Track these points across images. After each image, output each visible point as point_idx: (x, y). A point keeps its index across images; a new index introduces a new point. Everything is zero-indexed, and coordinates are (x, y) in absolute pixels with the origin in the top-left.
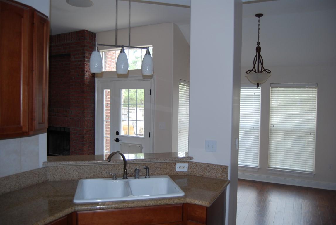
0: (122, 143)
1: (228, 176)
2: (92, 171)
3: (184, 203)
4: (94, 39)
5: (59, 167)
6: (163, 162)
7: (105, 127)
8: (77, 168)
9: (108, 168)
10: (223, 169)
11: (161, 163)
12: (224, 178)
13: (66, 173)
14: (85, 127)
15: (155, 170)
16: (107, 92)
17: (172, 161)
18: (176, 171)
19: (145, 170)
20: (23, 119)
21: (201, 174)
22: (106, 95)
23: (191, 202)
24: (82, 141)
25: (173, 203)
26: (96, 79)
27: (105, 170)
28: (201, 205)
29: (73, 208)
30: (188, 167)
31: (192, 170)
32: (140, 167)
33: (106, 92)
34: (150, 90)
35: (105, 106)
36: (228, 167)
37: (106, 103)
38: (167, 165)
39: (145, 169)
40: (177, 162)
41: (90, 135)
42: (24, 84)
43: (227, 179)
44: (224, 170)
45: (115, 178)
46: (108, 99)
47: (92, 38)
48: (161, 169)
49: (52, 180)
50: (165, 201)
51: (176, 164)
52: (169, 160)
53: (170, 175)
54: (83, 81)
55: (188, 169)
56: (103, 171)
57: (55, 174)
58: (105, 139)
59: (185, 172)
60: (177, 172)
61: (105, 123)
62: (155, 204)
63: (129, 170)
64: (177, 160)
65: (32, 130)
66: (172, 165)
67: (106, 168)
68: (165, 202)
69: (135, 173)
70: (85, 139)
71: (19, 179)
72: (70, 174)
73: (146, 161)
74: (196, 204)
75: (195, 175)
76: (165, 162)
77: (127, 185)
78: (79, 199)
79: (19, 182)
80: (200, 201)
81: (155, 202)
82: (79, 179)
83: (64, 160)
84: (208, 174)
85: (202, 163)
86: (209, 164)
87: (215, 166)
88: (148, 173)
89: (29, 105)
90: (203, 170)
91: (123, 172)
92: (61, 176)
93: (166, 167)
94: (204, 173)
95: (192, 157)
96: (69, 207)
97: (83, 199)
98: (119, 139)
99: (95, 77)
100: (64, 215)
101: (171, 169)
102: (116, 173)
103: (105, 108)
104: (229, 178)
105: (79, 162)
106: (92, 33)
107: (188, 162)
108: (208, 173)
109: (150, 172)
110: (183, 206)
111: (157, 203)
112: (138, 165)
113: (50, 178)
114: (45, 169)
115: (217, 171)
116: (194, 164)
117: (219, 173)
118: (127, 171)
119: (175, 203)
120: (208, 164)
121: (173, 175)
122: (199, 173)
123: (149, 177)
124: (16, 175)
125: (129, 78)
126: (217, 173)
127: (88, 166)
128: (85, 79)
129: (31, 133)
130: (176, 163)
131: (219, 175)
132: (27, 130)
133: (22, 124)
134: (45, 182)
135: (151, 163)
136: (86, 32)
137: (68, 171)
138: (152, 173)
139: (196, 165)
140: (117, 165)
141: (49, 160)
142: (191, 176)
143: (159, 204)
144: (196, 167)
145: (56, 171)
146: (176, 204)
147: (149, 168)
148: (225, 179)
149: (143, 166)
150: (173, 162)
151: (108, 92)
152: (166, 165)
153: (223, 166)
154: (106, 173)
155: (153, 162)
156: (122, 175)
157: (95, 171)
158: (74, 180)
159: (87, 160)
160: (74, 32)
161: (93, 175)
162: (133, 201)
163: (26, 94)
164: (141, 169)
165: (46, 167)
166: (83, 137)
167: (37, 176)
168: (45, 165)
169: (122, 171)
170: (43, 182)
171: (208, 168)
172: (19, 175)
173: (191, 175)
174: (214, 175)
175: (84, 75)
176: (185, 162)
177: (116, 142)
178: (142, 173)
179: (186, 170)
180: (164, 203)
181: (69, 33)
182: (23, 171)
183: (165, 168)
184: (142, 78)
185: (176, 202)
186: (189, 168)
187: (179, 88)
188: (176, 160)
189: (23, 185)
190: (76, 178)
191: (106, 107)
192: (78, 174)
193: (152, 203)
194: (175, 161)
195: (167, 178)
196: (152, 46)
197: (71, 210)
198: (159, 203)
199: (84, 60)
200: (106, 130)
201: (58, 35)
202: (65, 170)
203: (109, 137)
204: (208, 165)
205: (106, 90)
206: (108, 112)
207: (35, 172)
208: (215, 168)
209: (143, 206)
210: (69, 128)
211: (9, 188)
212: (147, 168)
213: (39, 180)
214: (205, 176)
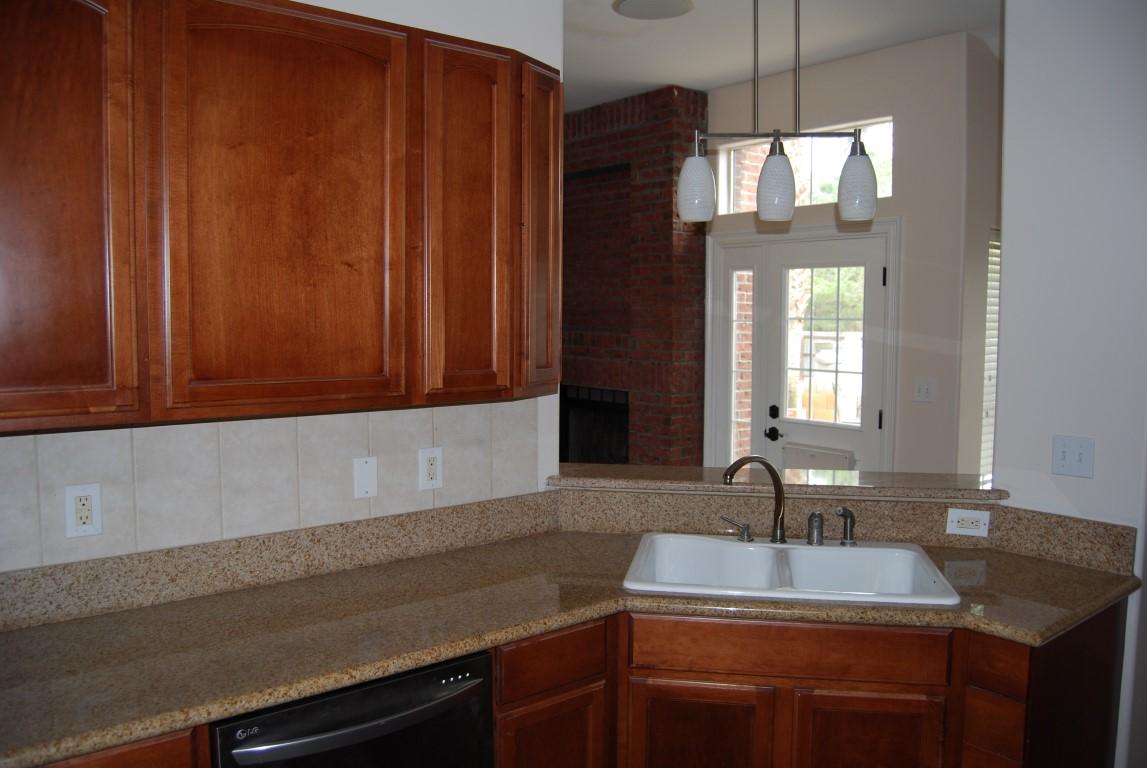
0: (789, 443)
1: (1132, 563)
2: (681, 512)
3: (955, 626)
4: (700, 110)
5: (589, 493)
6: (903, 499)
7: (734, 391)
8: (638, 500)
9: (729, 507)
10: (1116, 537)
11: (897, 502)
12: (1118, 569)
13: (608, 512)
14: (674, 390)
15: (877, 523)
16: (742, 281)
17: (934, 500)
18: (948, 531)
19: (842, 520)
20: (498, 353)
21: (1035, 548)
22: (740, 289)
23: (978, 627)
24: (666, 434)
25: (918, 624)
26: (710, 240)
27: (718, 510)
28: (1011, 638)
29: (621, 602)
30: (991, 523)
31: (1004, 533)
32: (826, 510)
33: (740, 278)
34: (885, 270)
35: (735, 324)
36: (1134, 530)
37: (739, 316)
38: (917, 512)
39: (842, 515)
40: (951, 504)
41: (690, 416)
42: (499, 259)
43: (1130, 575)
44: (1121, 541)
45: (749, 536)
46: (745, 303)
47: (696, 110)
48: (897, 524)
49: (570, 529)
50: (890, 613)
51: (946, 511)
52: (923, 495)
53: (925, 544)
54: (668, 247)
55: (990, 531)
56: (713, 516)
57: (578, 513)
58: (734, 431)
59: (979, 539)
60: (948, 535)
61: (735, 380)
62: (857, 619)
63: (793, 518)
64: (951, 497)
65: (519, 384)
66: (932, 513)
67: (722, 507)
68: (891, 616)
69: (809, 527)
70: (673, 428)
71: (488, 517)
72: (619, 514)
73: (847, 493)
74: (996, 634)
75: (1015, 551)
76: (909, 502)
77: (782, 560)
78: (638, 580)
79: (486, 525)
80: (1007, 626)
81: (860, 611)
82: (643, 531)
83: (604, 475)
84: (1059, 551)
85: (1041, 513)
86: (1065, 517)
87: (1085, 523)
88: (851, 531)
89: (512, 319)
90: (1041, 536)
91: (773, 523)
92: (593, 519)
93: (911, 517)
94: (1046, 546)
95: (1004, 491)
96: (610, 598)
97: (653, 581)
98: (780, 432)
99: (704, 235)
100: (596, 616)
101: (930, 524)
102: (752, 524)
103: (735, 332)
104: (1138, 571)
105: (643, 484)
106: (696, 93)
107: (990, 508)
108: (1059, 548)
109: (858, 530)
110: (951, 635)
111: (863, 616)
112: (820, 504)
113: (567, 522)
114: (553, 497)
115: (1092, 542)
116: (1012, 515)
117: (1098, 549)
118: (786, 520)
119: (924, 624)
120: (1060, 516)
121: (938, 545)
122: (1027, 544)
123: (854, 544)
124: (479, 504)
125: (791, 234)
126: (1092, 549)
127: (670, 497)
128: (675, 238)
129: (517, 391)
130: (946, 507)
131: (1100, 557)
132: (508, 384)
133: (495, 367)
134: (553, 533)
135: (864, 501)
136: (676, 93)
137: (614, 507)
138: (864, 532)
139: (1019, 519)
140: (756, 500)
141: (563, 473)
142: (999, 552)
143: (871, 621)
144: (1019, 524)
145: (582, 503)
146: (929, 626)
147: (856, 516)
148: (1122, 573)
149: (837, 506)
150: (936, 504)
151: (748, 281)
152: (914, 509)
153: (1114, 526)
154: (722, 521)
155: (871, 498)
156: (770, 530)
157: (691, 511)
158: (629, 534)
159: (667, 479)
160: (640, 96)
161: (684, 524)
162: (790, 604)
163: (506, 286)
164: (830, 517)
165: (556, 492)
166: (667, 422)
167: (531, 512)
168: (554, 485)
169: (768, 520)
170: (546, 533)
171: (1060, 531)
172: (487, 506)
173: (1000, 549)
174: (1082, 557)
175: (671, 228)
176: (979, 505)
177: (768, 440)
178: (834, 530)
179: (982, 532)
180: (887, 618)
181: (626, 100)
182: (497, 495)
183: (909, 521)
184: (834, 231)
185: (927, 619)
186: (993, 527)
187: (990, 258)
188: (947, 498)
189: (496, 533)
190: (635, 528)
191: (740, 327)
192: (642, 518)
193: (849, 615)
194: (946, 501)
195: (915, 550)
196: (890, 118)
197: (615, 605)
198: (870, 615)
199: (672, 180)
200: (740, 402)
201: (593, 109)
202: (605, 502)
203: (748, 424)
204: (1062, 521)
205: (739, 273)
206: (746, 345)
207: (527, 503)
208: (1085, 531)
209: (820, 619)
210: (627, 393)
211: (463, 538)
212: (847, 515)
213: (537, 525)
214: (1048, 558)
